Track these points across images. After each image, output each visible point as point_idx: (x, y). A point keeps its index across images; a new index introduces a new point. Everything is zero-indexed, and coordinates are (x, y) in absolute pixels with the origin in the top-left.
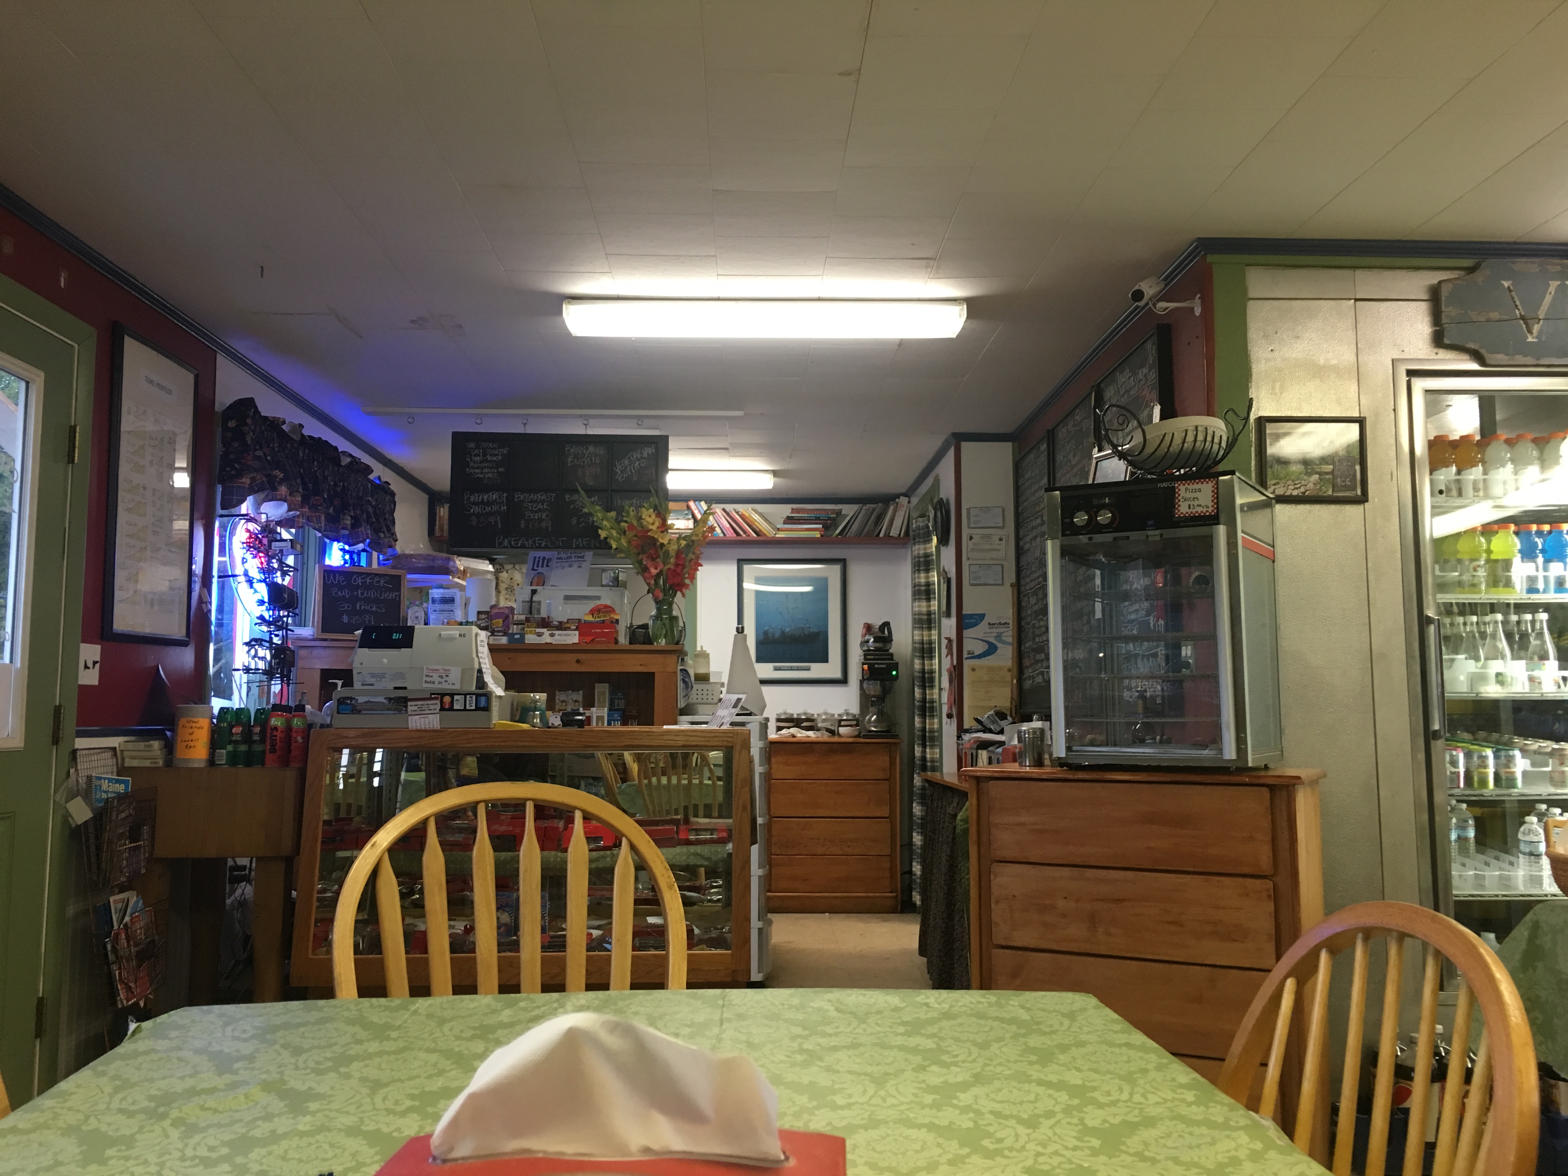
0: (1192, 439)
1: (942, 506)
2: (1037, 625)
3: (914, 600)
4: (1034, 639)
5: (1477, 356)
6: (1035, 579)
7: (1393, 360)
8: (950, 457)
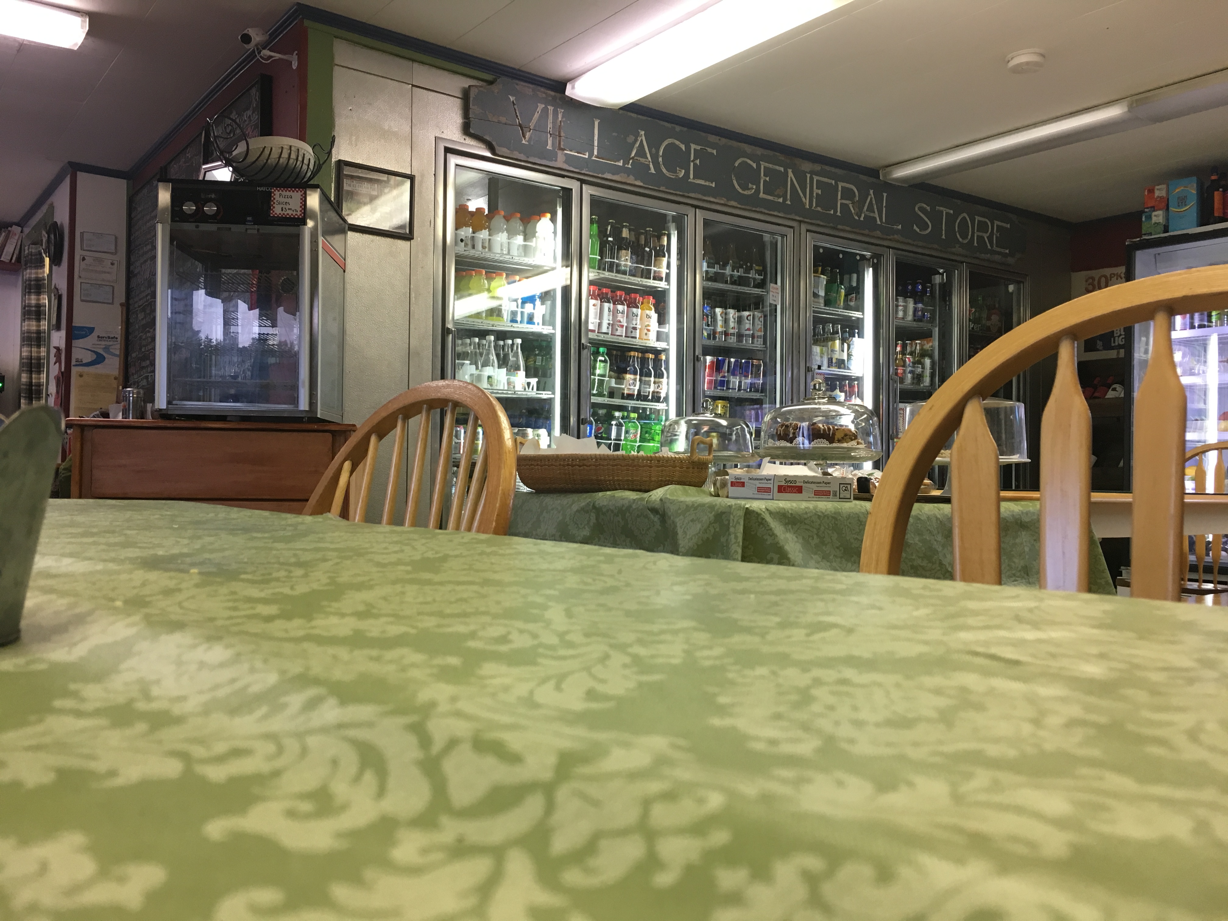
0: (287, 156)
1: (55, 229)
2: (144, 337)
3: (23, 320)
4: (140, 349)
5: (491, 148)
6: (144, 297)
7: (435, 137)
8: (65, 188)
